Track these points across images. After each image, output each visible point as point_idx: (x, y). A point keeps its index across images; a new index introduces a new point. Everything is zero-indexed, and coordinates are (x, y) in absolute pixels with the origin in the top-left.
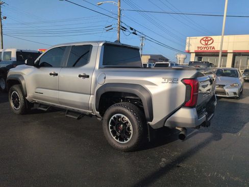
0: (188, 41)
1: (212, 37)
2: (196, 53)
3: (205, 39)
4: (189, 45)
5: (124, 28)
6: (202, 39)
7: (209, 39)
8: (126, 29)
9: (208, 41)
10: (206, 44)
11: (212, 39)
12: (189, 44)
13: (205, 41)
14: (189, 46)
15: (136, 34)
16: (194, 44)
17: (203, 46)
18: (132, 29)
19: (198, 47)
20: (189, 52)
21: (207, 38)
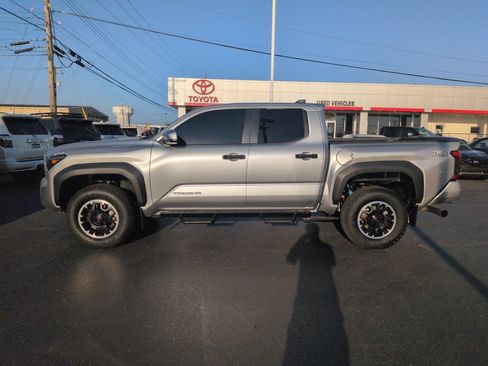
0: (170, 84)
1: (213, 81)
2: (186, 107)
3: (200, 83)
4: (174, 92)
5: (60, 50)
6: (196, 83)
7: (208, 83)
8: (64, 53)
9: (206, 87)
10: (204, 93)
11: (211, 84)
12: (174, 90)
13: (201, 86)
14: (173, 94)
15: (83, 66)
16: (183, 91)
17: (198, 95)
18: (73, 54)
19: (191, 97)
20: (175, 106)
21: (203, 81)
